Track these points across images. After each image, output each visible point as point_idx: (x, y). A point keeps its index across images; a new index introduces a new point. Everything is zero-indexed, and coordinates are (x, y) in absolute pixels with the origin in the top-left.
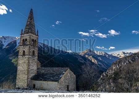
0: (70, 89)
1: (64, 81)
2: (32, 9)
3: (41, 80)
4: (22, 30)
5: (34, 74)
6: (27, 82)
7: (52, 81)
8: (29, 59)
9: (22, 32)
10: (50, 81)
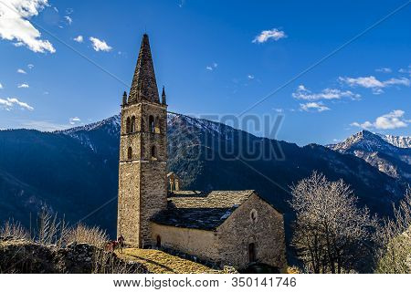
0: (259, 254)
1: (235, 232)
2: (146, 36)
3: (173, 225)
4: (125, 94)
5: (159, 210)
6: (141, 229)
7: (201, 228)
8: (141, 168)
9: (125, 99)
10: (195, 228)
